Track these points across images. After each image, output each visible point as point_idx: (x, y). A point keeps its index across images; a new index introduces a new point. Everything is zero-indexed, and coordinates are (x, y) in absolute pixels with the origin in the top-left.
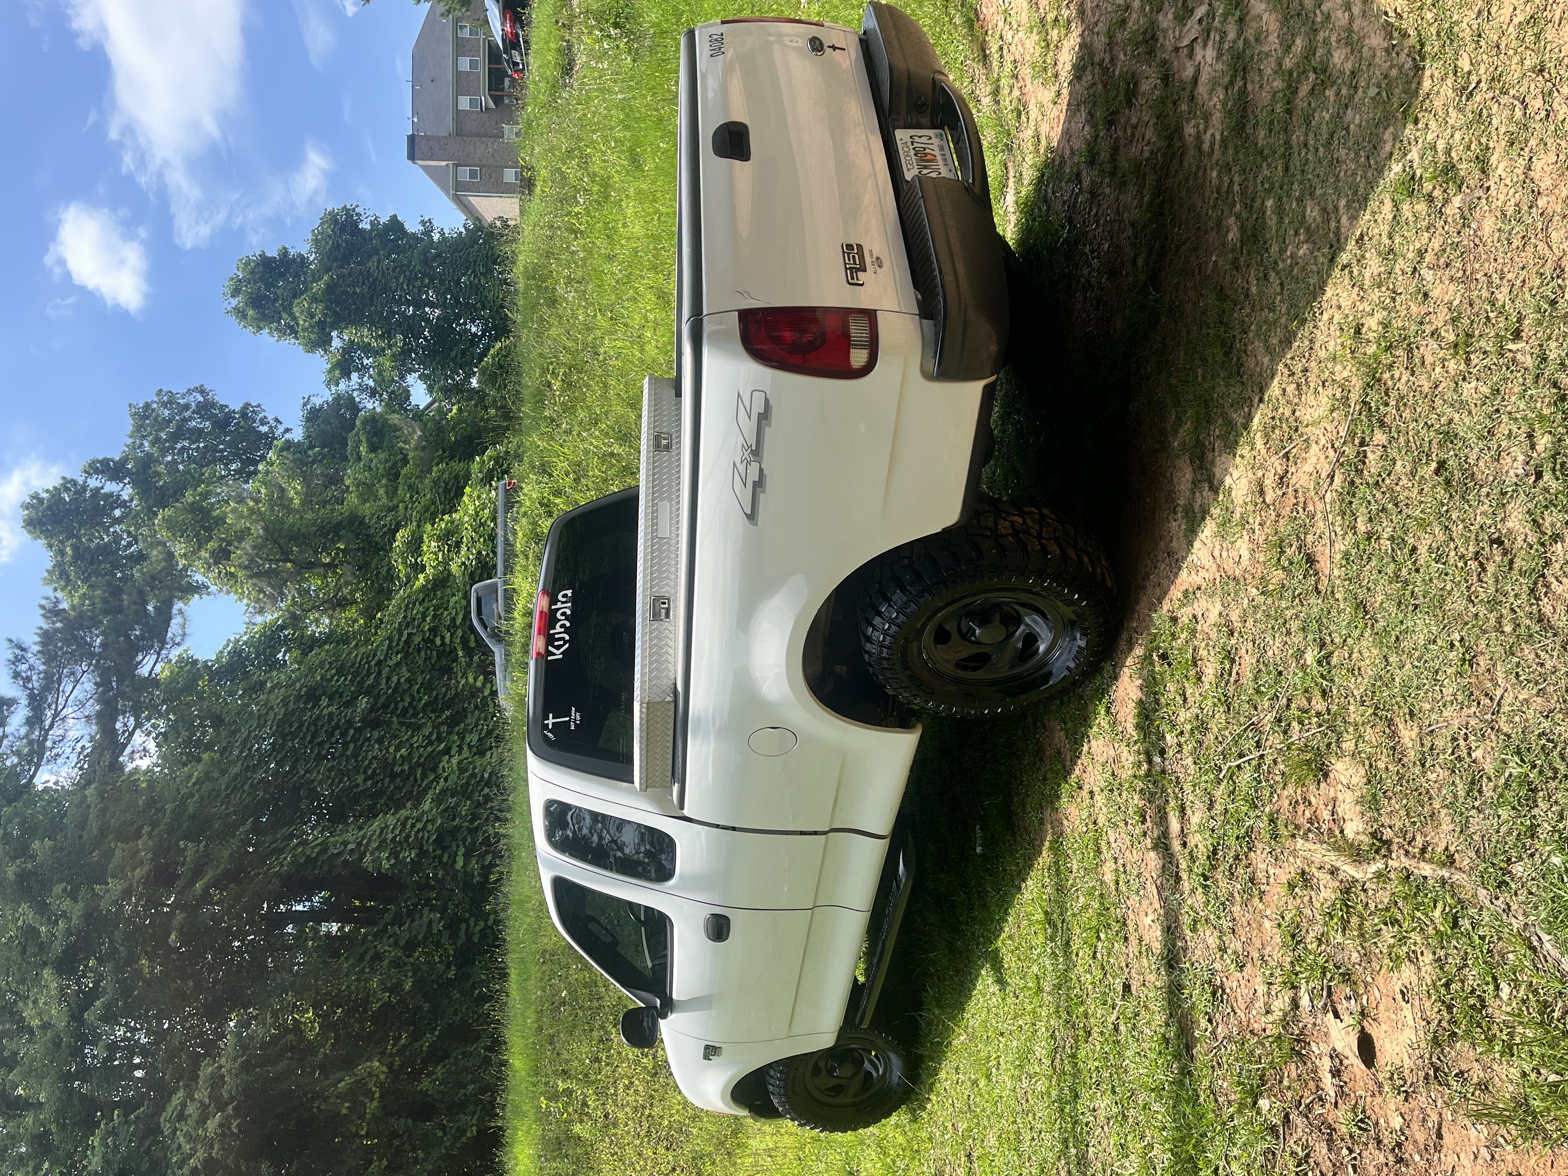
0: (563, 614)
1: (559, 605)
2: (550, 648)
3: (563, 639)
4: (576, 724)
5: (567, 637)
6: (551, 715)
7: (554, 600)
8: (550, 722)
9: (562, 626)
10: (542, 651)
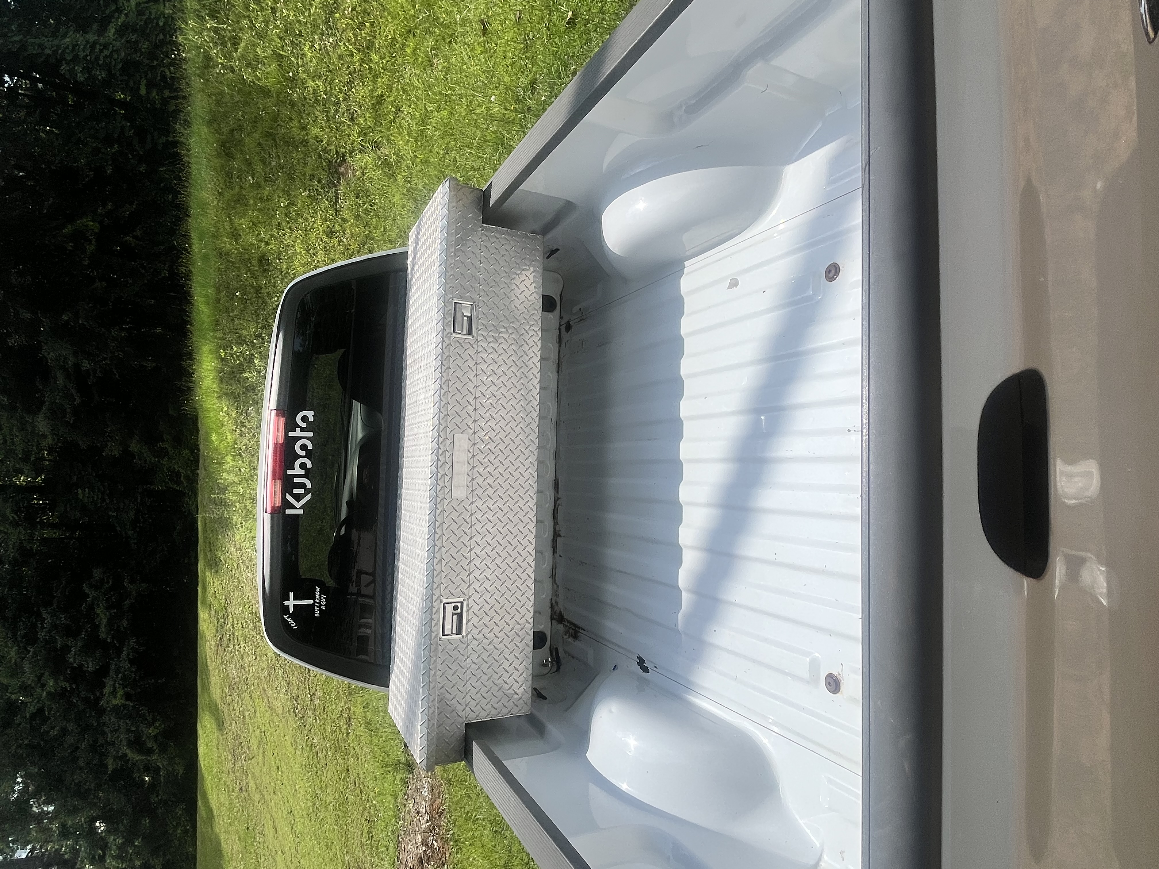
0: (304, 447)
1: (298, 433)
2: (288, 497)
3: (302, 485)
4: (321, 610)
5: (309, 485)
6: (291, 595)
7: (291, 425)
8: (291, 603)
9: (303, 466)
10: (278, 503)
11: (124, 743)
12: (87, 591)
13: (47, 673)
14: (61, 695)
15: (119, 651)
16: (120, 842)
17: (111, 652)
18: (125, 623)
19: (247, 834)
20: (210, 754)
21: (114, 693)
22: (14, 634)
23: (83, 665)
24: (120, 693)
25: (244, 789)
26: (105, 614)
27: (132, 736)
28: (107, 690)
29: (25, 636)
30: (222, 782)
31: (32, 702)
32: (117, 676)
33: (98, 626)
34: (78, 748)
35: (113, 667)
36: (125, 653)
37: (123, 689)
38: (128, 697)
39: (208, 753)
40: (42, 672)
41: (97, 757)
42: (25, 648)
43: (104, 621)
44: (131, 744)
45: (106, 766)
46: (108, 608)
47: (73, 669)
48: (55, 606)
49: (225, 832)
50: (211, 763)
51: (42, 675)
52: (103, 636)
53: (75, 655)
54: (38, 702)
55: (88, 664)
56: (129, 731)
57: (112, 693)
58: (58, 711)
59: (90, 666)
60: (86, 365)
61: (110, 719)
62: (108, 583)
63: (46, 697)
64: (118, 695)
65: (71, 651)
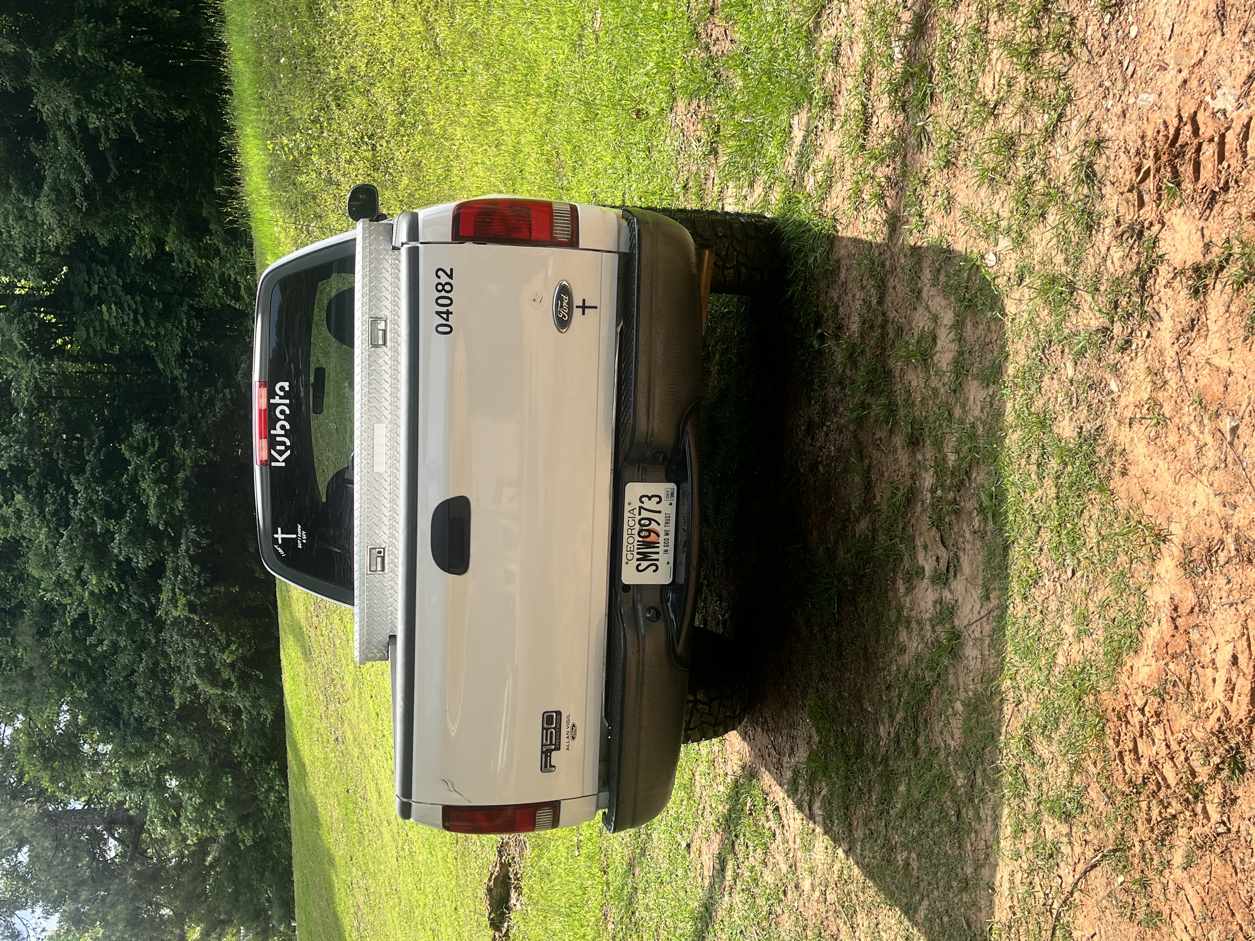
3: (283, 443)
11: (193, 670)
12: (127, 455)
13: (87, 566)
14: (108, 596)
15: (176, 544)
16: (198, 801)
17: (165, 543)
18: (180, 504)
19: (347, 798)
20: (297, 692)
21: (174, 601)
22: (42, 511)
23: (131, 559)
24: (182, 601)
25: (340, 740)
26: (154, 490)
27: (202, 662)
28: (164, 596)
29: (55, 513)
30: (314, 729)
31: (73, 603)
32: (176, 577)
33: (146, 507)
34: (133, 671)
35: (169, 565)
36: (183, 547)
37: (184, 596)
38: (192, 607)
39: (295, 690)
40: (81, 564)
41: (160, 686)
42: (57, 530)
43: (153, 500)
44: (200, 672)
45: (172, 700)
46: (156, 482)
47: (119, 563)
48: (88, 474)
49: (321, 794)
50: (299, 702)
51: (82, 568)
52: (153, 520)
53: (120, 544)
54: (79, 605)
55: (137, 558)
56: (197, 654)
57: (171, 600)
58: (104, 619)
59: (141, 562)
60: (94, 122)
61: (171, 635)
62: (153, 444)
63: (89, 599)
64: (179, 604)
65: (114, 539)
